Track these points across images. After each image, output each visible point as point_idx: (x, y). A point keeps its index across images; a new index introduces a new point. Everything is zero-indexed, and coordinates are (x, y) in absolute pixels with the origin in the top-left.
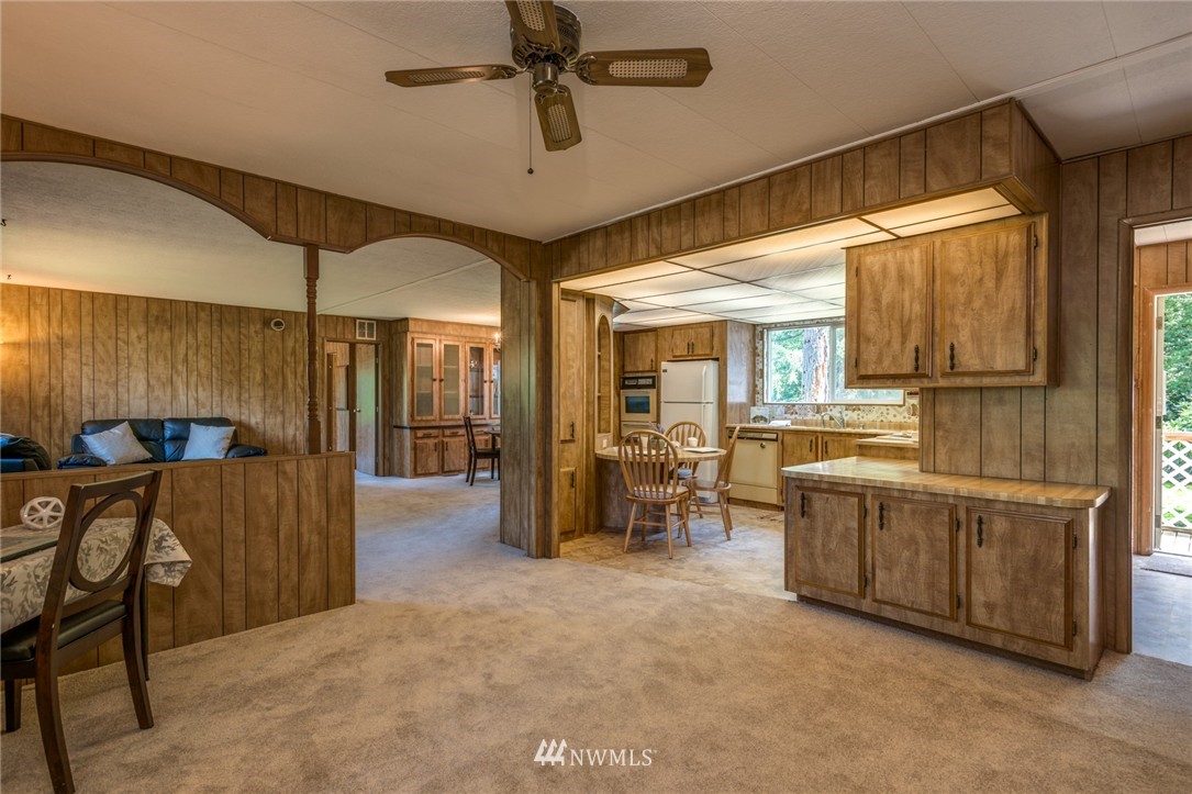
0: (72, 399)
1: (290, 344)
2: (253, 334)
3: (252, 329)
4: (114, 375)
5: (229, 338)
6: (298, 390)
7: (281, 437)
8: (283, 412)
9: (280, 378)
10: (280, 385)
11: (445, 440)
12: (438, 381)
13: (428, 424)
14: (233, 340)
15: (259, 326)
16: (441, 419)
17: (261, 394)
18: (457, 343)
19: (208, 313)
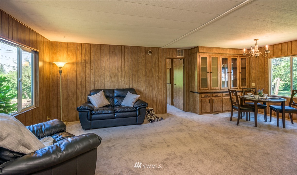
0: (88, 82)
1: (154, 60)
2: (142, 57)
3: (142, 55)
4: (100, 73)
5: (134, 58)
6: (157, 77)
7: (151, 96)
8: (152, 86)
9: (151, 73)
10: (151, 75)
11: (213, 98)
12: (209, 73)
13: (206, 91)
14: (136, 59)
15: (144, 54)
16: (211, 89)
17: (145, 79)
18: (217, 57)
19: (128, 49)
